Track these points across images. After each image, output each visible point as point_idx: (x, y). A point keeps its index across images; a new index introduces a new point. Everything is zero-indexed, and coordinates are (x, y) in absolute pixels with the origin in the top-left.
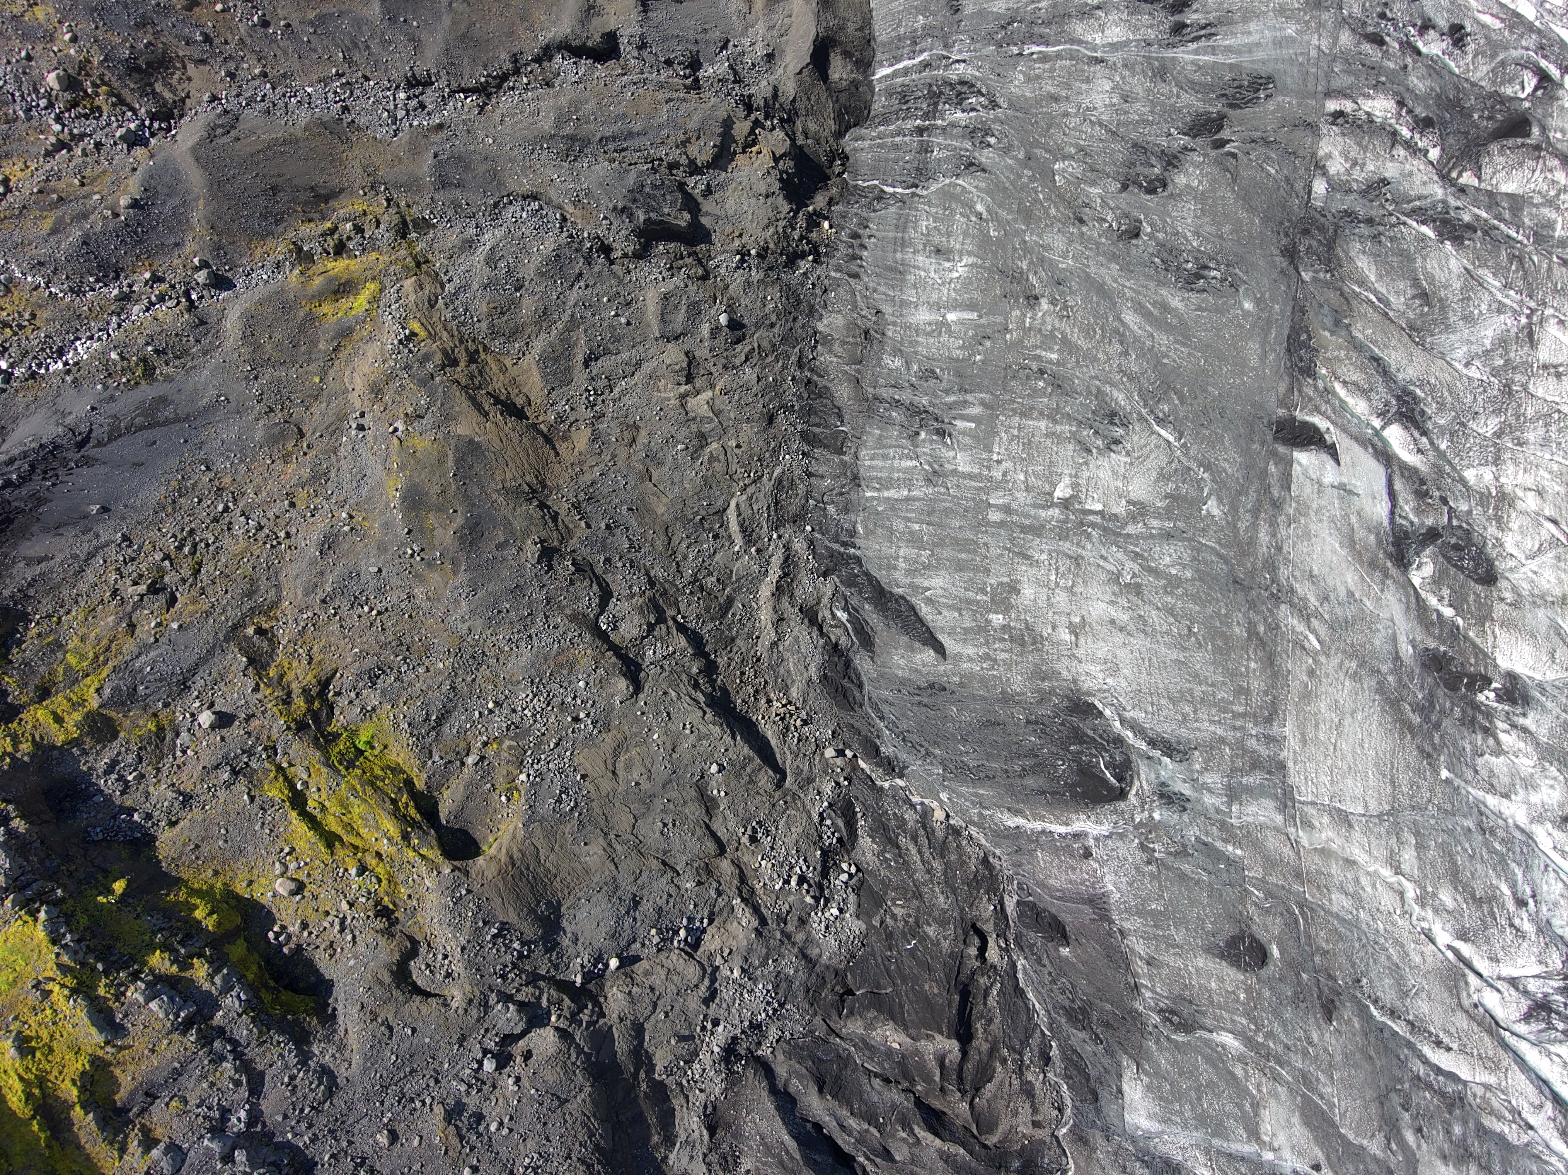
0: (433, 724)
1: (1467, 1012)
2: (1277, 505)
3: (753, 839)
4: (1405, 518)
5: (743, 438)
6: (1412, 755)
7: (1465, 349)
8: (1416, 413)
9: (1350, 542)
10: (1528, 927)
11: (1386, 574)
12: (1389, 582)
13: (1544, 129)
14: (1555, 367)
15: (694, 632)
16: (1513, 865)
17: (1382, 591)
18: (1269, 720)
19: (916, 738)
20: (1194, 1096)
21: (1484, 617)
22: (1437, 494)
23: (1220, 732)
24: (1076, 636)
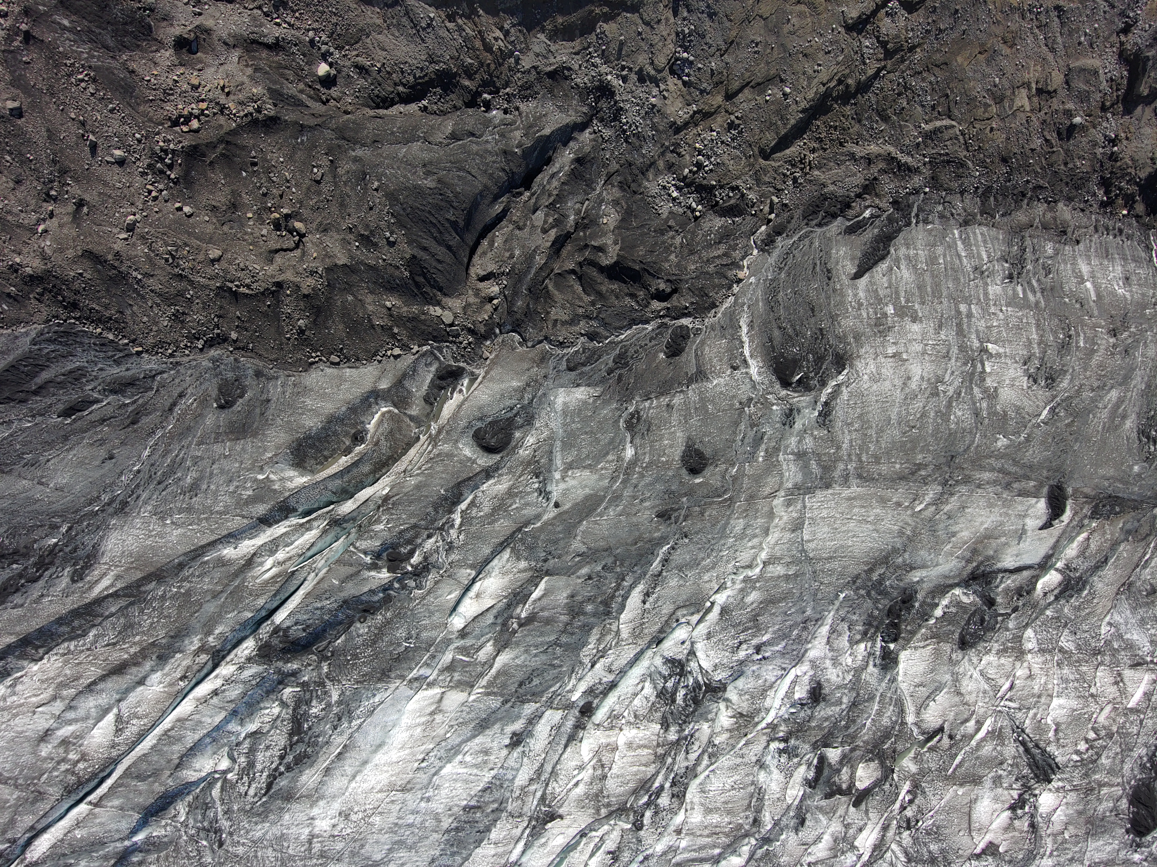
1: (673, 613)
2: (1008, 486)
3: (731, 126)
4: (1001, 581)
5: (996, 134)
6: (854, 569)
7: (1122, 621)
8: (1070, 592)
9: (989, 536)
10: (742, 654)
14: (1122, 680)
15: (871, 85)
16: (783, 644)
17: (958, 557)
18: (860, 476)
20: (588, 430)
21: (937, 636)
22: (1021, 603)
23: (845, 446)
24: (893, 356)
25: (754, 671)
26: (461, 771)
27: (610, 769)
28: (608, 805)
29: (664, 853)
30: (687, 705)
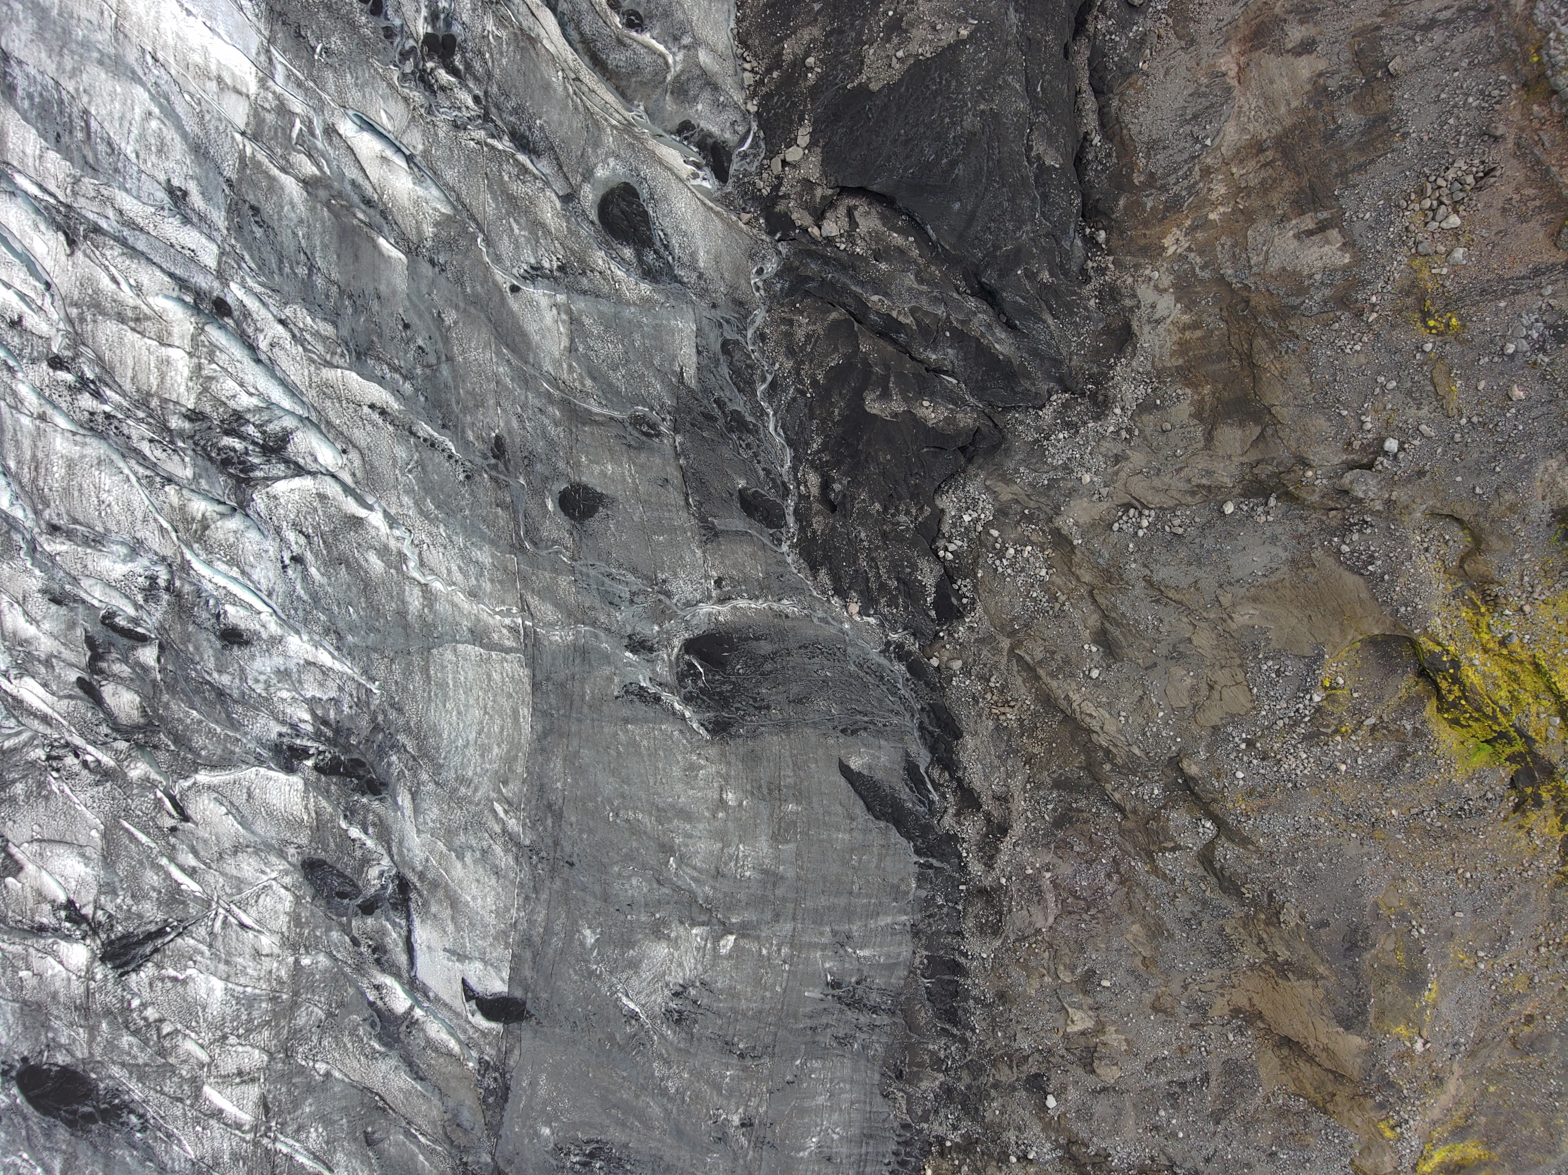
0: (1409, 758)
1: (354, 446)
2: (526, 941)
4: (394, 924)
5: (1035, 983)
6: (410, 707)
7: (332, 1093)
8: (378, 1023)
9: (457, 905)
10: (291, 536)
11: (422, 876)
12: (420, 868)
14: (243, 1081)
16: (306, 597)
17: (427, 860)
18: (547, 731)
19: (870, 679)
20: (631, 355)
21: (320, 826)
22: (363, 949)
24: (721, 798)
25: (267, 551)
26: (137, 110)
27: (133, 330)
28: (82, 320)
29: (14, 394)
30: (219, 449)
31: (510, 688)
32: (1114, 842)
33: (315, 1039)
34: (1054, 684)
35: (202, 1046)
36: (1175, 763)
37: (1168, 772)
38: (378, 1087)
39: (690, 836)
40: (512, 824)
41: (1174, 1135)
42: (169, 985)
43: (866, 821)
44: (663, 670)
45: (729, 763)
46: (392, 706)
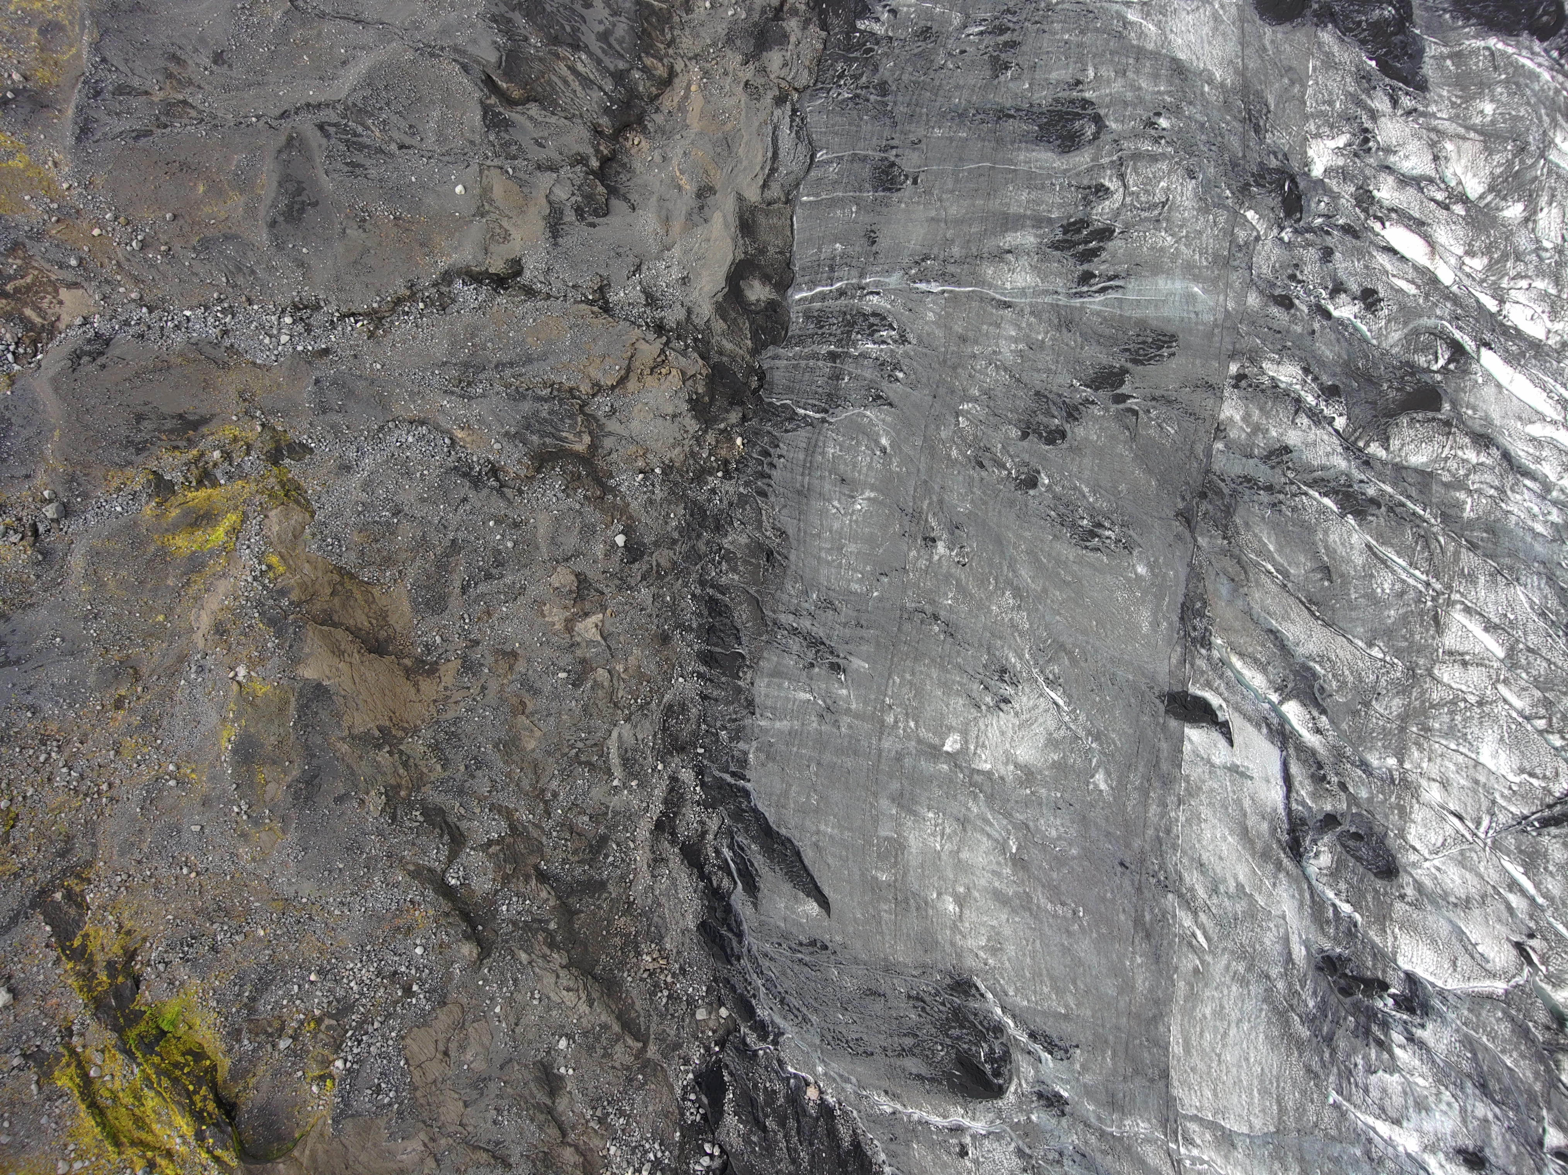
0: (246, 1000)
2: (1167, 784)
4: (1303, 803)
5: (632, 661)
6: (1299, 1074)
8: (1317, 691)
9: (1242, 829)
11: (1279, 867)
12: (1281, 875)
13: (1454, 404)
14: (1462, 654)
17: (1274, 885)
18: (1153, 1023)
21: (1383, 916)
22: (1335, 779)
24: (961, 906)
31: (1193, 1078)
32: (549, 835)
33: (1383, 683)
34: (604, 1018)
35: (1505, 701)
36: (485, 949)
37: (492, 936)
38: (1317, 626)
39: (994, 873)
40: (1187, 921)
41: (498, 522)
42: (1538, 771)
43: (800, 840)
44: (1026, 1068)
45: (953, 944)
46: (1317, 1076)
